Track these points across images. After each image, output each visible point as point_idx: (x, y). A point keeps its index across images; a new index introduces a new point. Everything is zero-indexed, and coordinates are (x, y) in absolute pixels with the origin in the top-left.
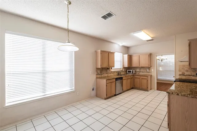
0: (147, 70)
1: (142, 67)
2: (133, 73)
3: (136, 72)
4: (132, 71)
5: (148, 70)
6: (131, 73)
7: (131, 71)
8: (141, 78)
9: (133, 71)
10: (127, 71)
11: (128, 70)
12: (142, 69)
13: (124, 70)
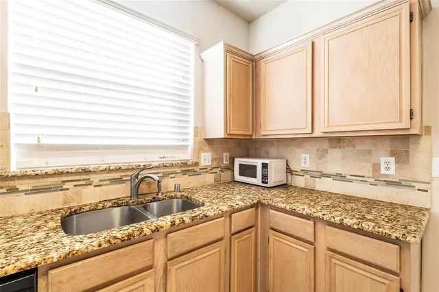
0: (376, 167)
1: (337, 141)
2: (265, 178)
3: (289, 170)
4: (258, 163)
5: (388, 166)
6: (258, 181)
7: (255, 167)
8: (321, 246)
9: (265, 166)
10: (232, 163)
11: (238, 162)
12: (335, 153)
13: (206, 159)
